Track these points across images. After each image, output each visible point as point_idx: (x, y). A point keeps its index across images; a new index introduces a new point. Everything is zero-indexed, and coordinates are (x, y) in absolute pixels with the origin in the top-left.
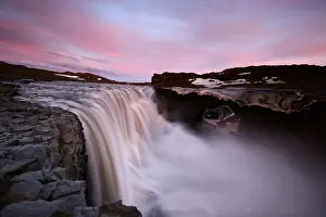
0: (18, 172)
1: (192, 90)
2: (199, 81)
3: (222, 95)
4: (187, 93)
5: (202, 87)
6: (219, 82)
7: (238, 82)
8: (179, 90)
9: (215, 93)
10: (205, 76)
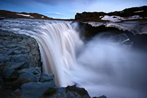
0: (20, 68)
1: (101, 24)
2: (106, 18)
3: (122, 27)
4: (98, 25)
5: (108, 21)
6: (120, 18)
7: (133, 17)
8: (93, 24)
9: (117, 25)
10: (110, 14)
